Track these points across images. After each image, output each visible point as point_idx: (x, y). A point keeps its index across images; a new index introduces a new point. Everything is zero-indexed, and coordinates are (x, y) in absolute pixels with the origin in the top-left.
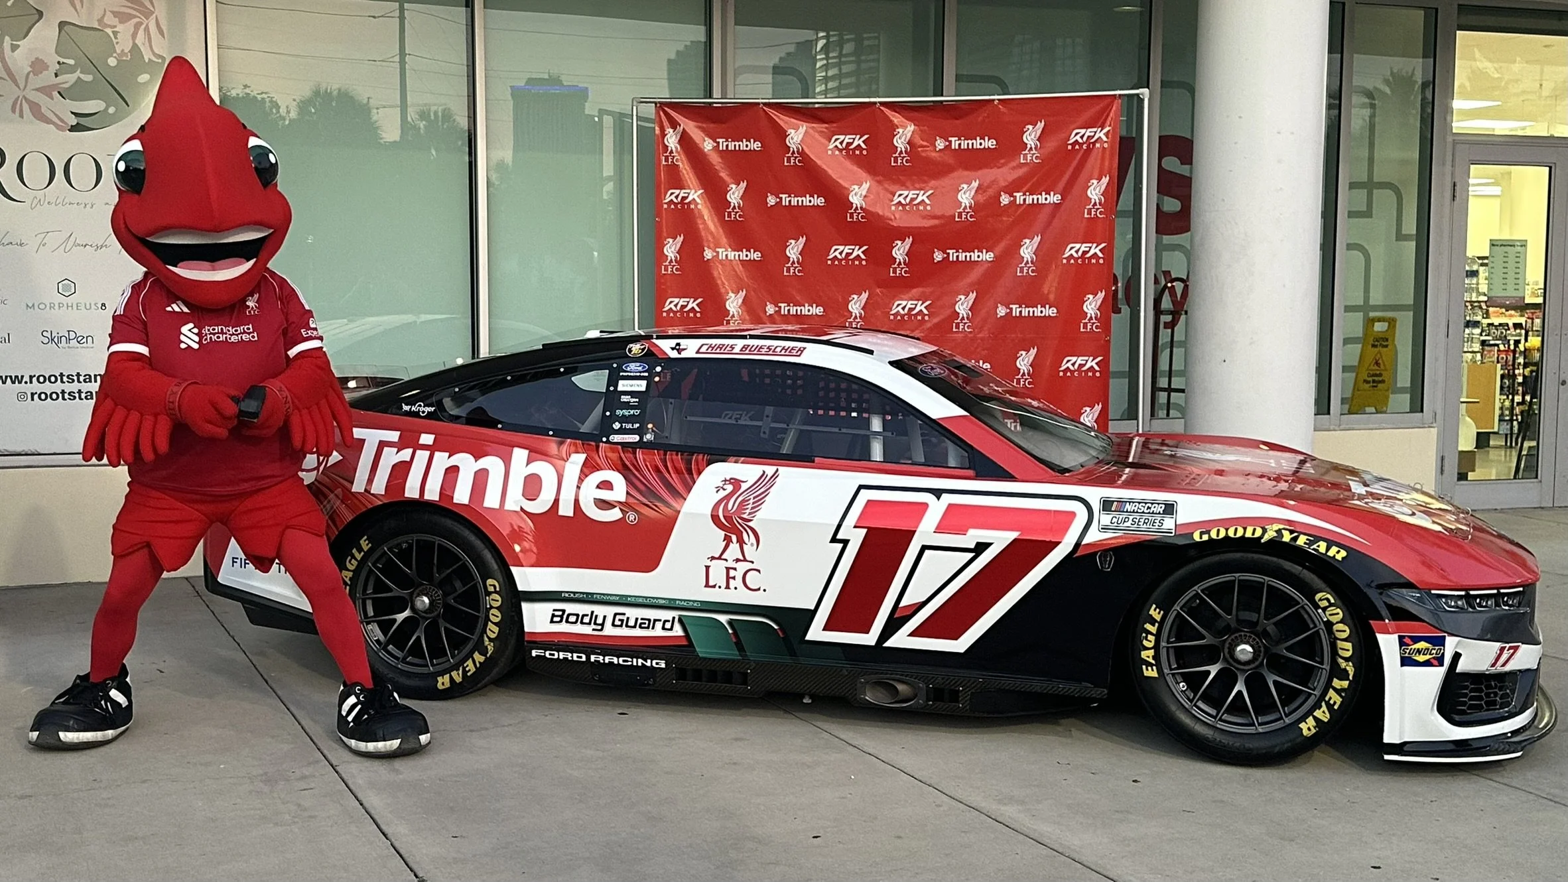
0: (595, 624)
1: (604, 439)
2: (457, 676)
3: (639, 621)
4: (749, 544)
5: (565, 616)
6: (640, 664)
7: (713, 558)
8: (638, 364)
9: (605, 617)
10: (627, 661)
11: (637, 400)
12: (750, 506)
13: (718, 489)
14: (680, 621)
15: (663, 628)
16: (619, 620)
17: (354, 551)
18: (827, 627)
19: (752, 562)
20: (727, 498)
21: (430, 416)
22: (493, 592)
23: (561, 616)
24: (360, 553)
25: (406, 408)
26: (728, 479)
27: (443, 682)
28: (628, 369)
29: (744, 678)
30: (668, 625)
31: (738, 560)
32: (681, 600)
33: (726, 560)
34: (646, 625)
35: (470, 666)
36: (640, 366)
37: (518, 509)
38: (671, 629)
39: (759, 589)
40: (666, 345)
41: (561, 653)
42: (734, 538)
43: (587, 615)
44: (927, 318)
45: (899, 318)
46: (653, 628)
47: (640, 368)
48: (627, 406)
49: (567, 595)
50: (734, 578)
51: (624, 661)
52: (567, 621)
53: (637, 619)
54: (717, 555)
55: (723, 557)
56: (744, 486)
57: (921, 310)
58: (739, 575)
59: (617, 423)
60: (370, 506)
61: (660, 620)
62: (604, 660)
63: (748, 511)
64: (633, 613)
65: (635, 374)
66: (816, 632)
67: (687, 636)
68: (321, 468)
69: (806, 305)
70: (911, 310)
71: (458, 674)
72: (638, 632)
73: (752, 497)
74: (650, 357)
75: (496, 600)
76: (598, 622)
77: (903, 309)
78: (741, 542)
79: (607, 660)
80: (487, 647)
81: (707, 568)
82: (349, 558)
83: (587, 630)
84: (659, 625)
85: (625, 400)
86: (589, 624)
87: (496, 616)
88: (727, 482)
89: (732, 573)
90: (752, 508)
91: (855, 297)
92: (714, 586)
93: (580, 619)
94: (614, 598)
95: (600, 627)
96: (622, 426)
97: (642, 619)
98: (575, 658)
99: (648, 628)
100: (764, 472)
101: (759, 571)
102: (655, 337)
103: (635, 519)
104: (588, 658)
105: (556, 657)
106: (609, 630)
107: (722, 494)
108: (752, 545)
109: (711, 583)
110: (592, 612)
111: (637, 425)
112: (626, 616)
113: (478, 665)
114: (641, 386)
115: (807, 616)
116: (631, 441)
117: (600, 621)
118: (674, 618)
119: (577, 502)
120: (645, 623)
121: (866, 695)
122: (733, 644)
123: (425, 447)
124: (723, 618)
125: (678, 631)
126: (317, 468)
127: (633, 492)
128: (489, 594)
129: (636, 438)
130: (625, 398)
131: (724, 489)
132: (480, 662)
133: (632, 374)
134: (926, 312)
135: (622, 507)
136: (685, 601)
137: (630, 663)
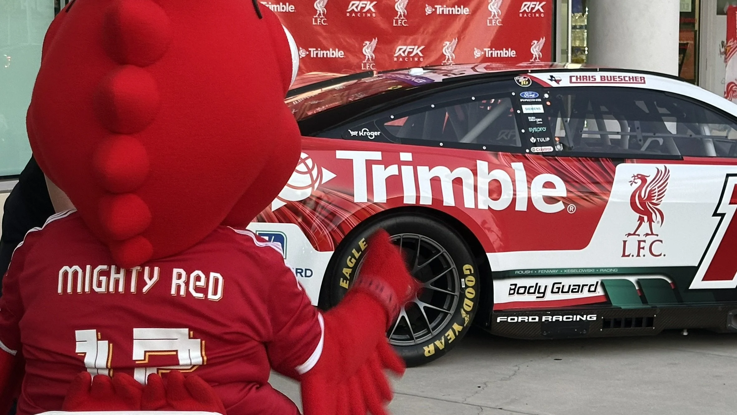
0: (539, 293)
1: (527, 151)
2: (440, 344)
3: (572, 287)
4: (656, 222)
5: (516, 289)
6: (578, 319)
7: (629, 234)
8: (531, 93)
9: (546, 287)
10: (569, 318)
11: (541, 120)
12: (657, 194)
13: (632, 183)
14: (603, 285)
15: (589, 291)
16: (557, 288)
17: (354, 251)
18: (705, 278)
19: (657, 235)
20: (640, 188)
21: (377, 139)
22: (469, 275)
23: (514, 290)
24: (358, 253)
25: (353, 133)
26: (636, 175)
27: (429, 350)
28: (525, 96)
29: (650, 321)
30: (593, 289)
31: (647, 235)
32: (604, 268)
33: (639, 235)
34: (576, 290)
35: (450, 334)
36: (532, 94)
37: (487, 208)
38: (595, 291)
39: (660, 255)
40: (544, 77)
41: (520, 318)
42: (646, 218)
43: (533, 287)
44: (421, 59)
45: (401, 59)
46: (581, 292)
47: (533, 96)
48: (534, 124)
49: (518, 272)
50: (643, 248)
51: (567, 318)
52: (518, 293)
53: (570, 286)
54: (632, 233)
55: (637, 233)
56: (649, 180)
57: (417, 53)
58: (647, 245)
59: (533, 138)
60: (373, 213)
61: (587, 285)
62: (552, 319)
63: (656, 198)
64: (567, 282)
65: (531, 100)
66: (698, 283)
67: (606, 295)
68: (316, 185)
69: (331, 50)
70: (410, 53)
71: (442, 343)
72: (571, 296)
73: (656, 187)
74: (537, 86)
75: (470, 281)
76: (540, 291)
77: (404, 52)
78: (650, 220)
79: (554, 319)
80: (464, 319)
81: (625, 242)
82: (350, 257)
83: (532, 298)
84: (586, 289)
85: (532, 120)
86: (534, 293)
87: (470, 293)
88: (636, 178)
89: (642, 244)
90: (658, 195)
91: (368, 42)
92: (629, 256)
93: (527, 290)
94: (554, 271)
95: (542, 295)
96: (537, 140)
97: (574, 286)
98: (530, 320)
99: (578, 292)
100: (658, 169)
101: (661, 241)
102: (530, 71)
103: (574, 210)
104: (540, 319)
105: (516, 320)
106: (549, 297)
107: (635, 186)
108: (658, 222)
109: (626, 254)
110: (537, 284)
111: (548, 139)
112: (562, 284)
113: (457, 334)
114: (540, 109)
115: (693, 270)
116: (548, 151)
117: (542, 290)
118: (597, 283)
119: (530, 200)
120: (576, 289)
121: (731, 324)
122: (639, 297)
123: (407, 163)
124: (633, 279)
125: (600, 292)
126: (312, 185)
127: (571, 189)
128: (465, 276)
129: (549, 149)
130: (532, 119)
131: (636, 183)
132: (459, 331)
133: (529, 100)
134: (421, 54)
135: (565, 201)
136: (606, 268)
137: (571, 320)
